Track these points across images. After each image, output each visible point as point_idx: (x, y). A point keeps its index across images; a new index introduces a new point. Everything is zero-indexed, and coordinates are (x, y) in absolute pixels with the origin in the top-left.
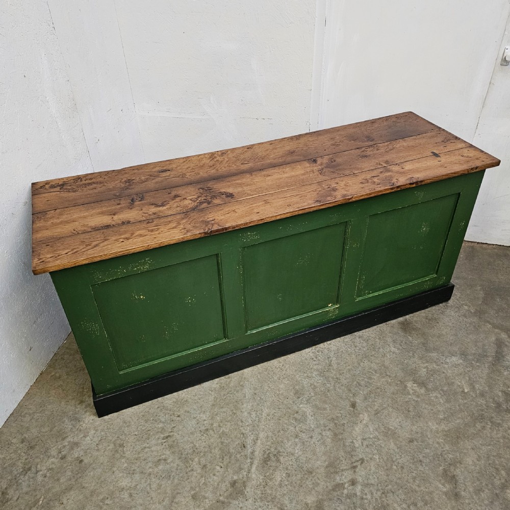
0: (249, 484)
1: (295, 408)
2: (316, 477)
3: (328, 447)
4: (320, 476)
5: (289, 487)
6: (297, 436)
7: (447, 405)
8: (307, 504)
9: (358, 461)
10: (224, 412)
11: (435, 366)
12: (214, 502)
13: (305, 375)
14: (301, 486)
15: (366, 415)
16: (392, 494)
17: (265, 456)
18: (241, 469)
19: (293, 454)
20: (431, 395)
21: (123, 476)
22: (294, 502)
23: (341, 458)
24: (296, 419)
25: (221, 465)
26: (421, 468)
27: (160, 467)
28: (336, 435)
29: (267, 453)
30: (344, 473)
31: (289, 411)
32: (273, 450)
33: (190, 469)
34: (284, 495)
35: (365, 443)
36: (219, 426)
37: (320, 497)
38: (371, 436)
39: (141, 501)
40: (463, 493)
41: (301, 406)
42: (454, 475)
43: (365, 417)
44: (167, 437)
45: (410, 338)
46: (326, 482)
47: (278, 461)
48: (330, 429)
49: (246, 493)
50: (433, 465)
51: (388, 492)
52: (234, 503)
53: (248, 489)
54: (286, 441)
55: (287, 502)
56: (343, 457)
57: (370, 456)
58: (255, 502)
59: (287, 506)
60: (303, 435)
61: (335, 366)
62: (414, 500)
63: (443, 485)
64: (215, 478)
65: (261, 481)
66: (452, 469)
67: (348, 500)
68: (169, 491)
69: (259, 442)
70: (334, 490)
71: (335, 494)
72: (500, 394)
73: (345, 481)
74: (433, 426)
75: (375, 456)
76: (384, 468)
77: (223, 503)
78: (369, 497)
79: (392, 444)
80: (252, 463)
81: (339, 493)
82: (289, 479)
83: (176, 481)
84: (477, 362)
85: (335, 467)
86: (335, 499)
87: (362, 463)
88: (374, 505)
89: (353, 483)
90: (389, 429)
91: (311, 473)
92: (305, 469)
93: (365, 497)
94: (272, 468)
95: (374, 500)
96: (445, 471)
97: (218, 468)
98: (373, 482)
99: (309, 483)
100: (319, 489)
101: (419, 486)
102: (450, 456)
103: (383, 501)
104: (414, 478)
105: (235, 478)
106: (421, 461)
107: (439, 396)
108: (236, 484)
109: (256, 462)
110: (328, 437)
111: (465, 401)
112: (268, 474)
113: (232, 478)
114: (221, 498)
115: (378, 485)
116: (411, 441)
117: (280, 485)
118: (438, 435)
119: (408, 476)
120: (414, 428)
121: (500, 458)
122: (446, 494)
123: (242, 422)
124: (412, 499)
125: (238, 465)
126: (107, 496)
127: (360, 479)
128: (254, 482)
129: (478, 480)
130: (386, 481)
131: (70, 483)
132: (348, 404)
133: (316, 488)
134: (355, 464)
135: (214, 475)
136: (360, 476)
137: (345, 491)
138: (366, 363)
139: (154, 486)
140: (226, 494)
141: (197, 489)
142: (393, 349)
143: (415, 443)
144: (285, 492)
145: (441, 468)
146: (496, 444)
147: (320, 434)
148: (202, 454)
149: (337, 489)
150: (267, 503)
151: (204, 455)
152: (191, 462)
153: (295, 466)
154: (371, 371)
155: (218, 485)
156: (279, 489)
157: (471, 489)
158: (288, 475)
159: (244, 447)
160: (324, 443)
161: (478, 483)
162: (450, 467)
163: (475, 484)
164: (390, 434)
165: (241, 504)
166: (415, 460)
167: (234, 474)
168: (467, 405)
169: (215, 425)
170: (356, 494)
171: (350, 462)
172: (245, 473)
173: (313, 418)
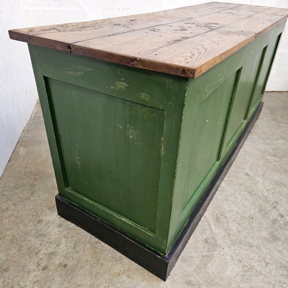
0: (217, 238)
2: (257, 220)
3: (251, 200)
4: (259, 219)
5: (245, 231)
6: (227, 200)
8: (264, 238)
9: (274, 203)
14: (253, 228)
15: (258, 178)
17: (215, 217)
18: (205, 230)
19: (232, 211)
22: (256, 239)
28: (250, 192)
30: (271, 212)
34: (246, 237)
35: (270, 192)
37: (269, 230)
38: (271, 188)
46: (265, 220)
47: (226, 217)
48: (244, 190)
49: (219, 244)
52: (216, 254)
53: (219, 241)
55: (251, 241)
56: (264, 203)
57: (279, 198)
58: (230, 248)
59: (253, 243)
60: (231, 198)
65: (224, 233)
70: (274, 224)
71: (276, 226)
73: (276, 216)
75: (281, 198)
77: (208, 256)
79: (285, 189)
81: (278, 224)
82: (241, 226)
85: (264, 210)
86: (279, 228)
87: (277, 203)
89: (281, 216)
90: (277, 182)
91: (252, 218)
92: (246, 217)
94: (225, 223)
99: (256, 225)
100: (265, 226)
105: (205, 237)
108: (208, 241)
109: (211, 222)
110: (246, 195)
112: (225, 227)
113: (202, 237)
114: (204, 254)
117: (239, 232)
127: (283, 213)
128: (220, 236)
133: (262, 226)
134: (274, 206)
136: (282, 211)
137: (281, 222)
140: (206, 250)
144: (245, 235)
147: (240, 194)
149: (276, 223)
150: (239, 246)
156: (240, 234)
158: (239, 224)
160: (246, 199)
164: (279, 184)
165: (221, 252)
171: (270, 205)
172: (209, 232)
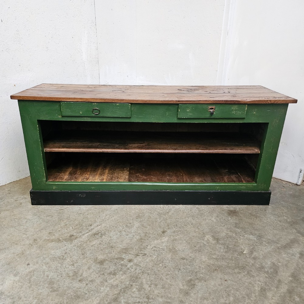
0: (78, 239)
1: (131, 222)
2: (113, 250)
3: (132, 242)
4: (115, 251)
5: (96, 248)
6: (120, 232)
7: (223, 253)
8: (97, 258)
9: (142, 254)
10: (95, 211)
11: (234, 235)
12: (56, 238)
13: (150, 212)
14: (102, 250)
15: (167, 238)
16: (147, 275)
17: (97, 233)
18: (81, 232)
19: (111, 237)
20: (218, 246)
21: (30, 215)
22: (92, 254)
23: (134, 249)
24: (127, 226)
25: (74, 227)
26: (177, 272)
27: (48, 218)
28: (141, 239)
29: (99, 232)
30: (129, 255)
31: (127, 221)
32: (103, 232)
33: (59, 223)
34: (91, 250)
35: (154, 249)
36: (88, 214)
37: (107, 258)
38: (161, 248)
39: (28, 225)
40: (193, 294)
41: (135, 222)
42: (195, 284)
43: (165, 239)
44: (61, 209)
45: (230, 218)
46: (116, 254)
47: (101, 237)
48: (141, 236)
49: (73, 241)
50: (186, 274)
51: (146, 273)
52: (64, 243)
53: (76, 241)
54: (113, 231)
55: (88, 253)
56: (136, 249)
57: (151, 255)
58: (74, 246)
59: (86, 254)
60: (124, 233)
61: (170, 214)
62: (157, 283)
63: (183, 285)
64: (66, 231)
65: (85, 240)
66: (197, 281)
67: (120, 266)
68: (42, 227)
69: (100, 227)
70: (117, 259)
71: (116, 260)
72: (269, 263)
73: (127, 258)
74: (204, 258)
75: (154, 256)
76: (154, 262)
77: (60, 240)
78: (133, 270)
79: (170, 255)
80: (88, 232)
81: (118, 261)
82: (99, 245)
83: (49, 225)
84: (267, 243)
85: (127, 251)
86: (114, 263)
87: (144, 255)
88: (132, 274)
89: (130, 261)
90: (174, 249)
91: (112, 248)
92: (111, 245)
93: (130, 269)
94: (95, 238)
95: (134, 273)
96: (191, 280)
97: (71, 228)
98: (142, 265)
99: (107, 251)
100: (110, 255)
101: (167, 279)
102: (202, 275)
103: (139, 275)
104: (168, 274)
105: (75, 234)
106: (180, 269)
107: (223, 248)
108: (73, 237)
109: (90, 233)
110: (136, 238)
111: (238, 257)
112: (91, 239)
113: (74, 233)
114: (61, 238)
115: (143, 268)
116: (183, 259)
117: (92, 246)
118: (203, 264)
119: (165, 272)
120: (190, 255)
121: (237, 291)
122: (180, 290)
123: (100, 217)
124: (157, 282)
125: (81, 230)
126: (18, 218)
127: (135, 261)
128: (81, 239)
129: (210, 293)
130: (149, 268)
131: (10, 209)
132: (162, 230)
133: (108, 254)
134: (139, 254)
135: (67, 229)
136: (137, 260)
137: (122, 262)
138: (190, 219)
139: (39, 223)
140: (64, 238)
141: (54, 231)
142: (213, 219)
143: (185, 261)
144: (92, 249)
145: (190, 278)
146: (241, 283)
147: (134, 236)
148: (69, 220)
149: (119, 259)
150: (78, 249)
151: (70, 221)
152: (62, 221)
153: (108, 242)
154: (190, 223)
155: (65, 233)
156: (90, 247)
157: (200, 296)
158: (100, 244)
159: (91, 225)
160: (131, 240)
161: (208, 295)
162: (196, 280)
163: (205, 295)
164: (173, 251)
165: (67, 244)
166: (177, 267)
167: (75, 233)
168: (238, 259)
169: (86, 213)
170: (126, 266)
171: (137, 252)
172: (81, 235)
173: (136, 228)
